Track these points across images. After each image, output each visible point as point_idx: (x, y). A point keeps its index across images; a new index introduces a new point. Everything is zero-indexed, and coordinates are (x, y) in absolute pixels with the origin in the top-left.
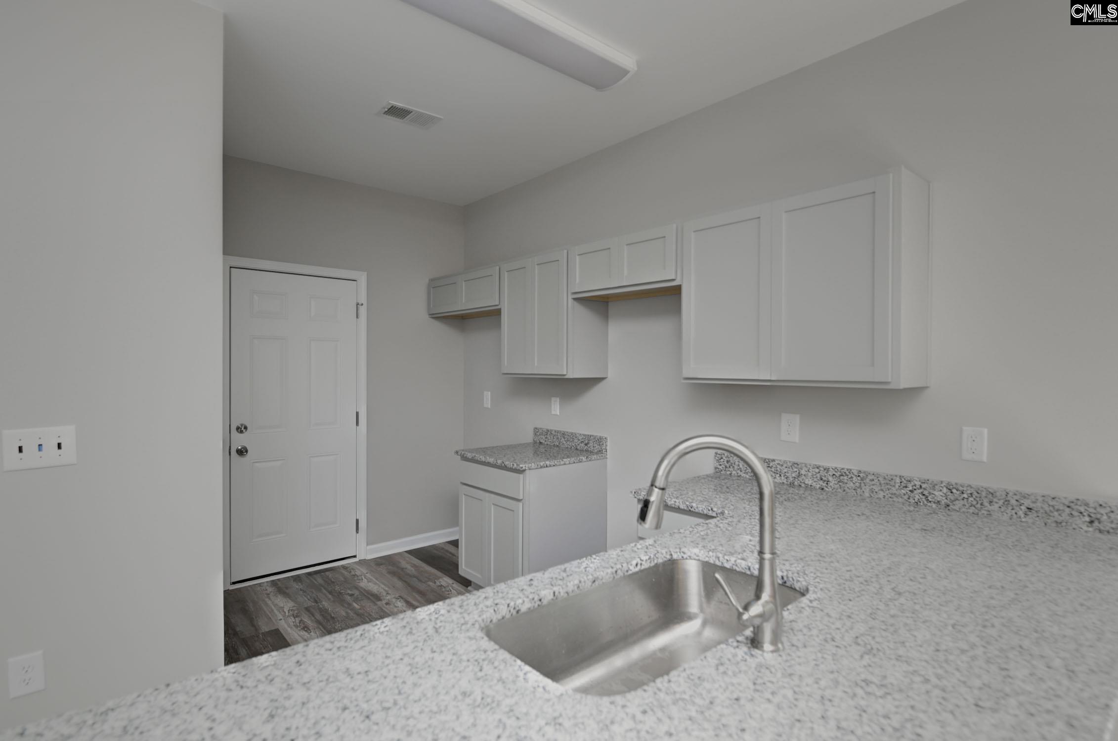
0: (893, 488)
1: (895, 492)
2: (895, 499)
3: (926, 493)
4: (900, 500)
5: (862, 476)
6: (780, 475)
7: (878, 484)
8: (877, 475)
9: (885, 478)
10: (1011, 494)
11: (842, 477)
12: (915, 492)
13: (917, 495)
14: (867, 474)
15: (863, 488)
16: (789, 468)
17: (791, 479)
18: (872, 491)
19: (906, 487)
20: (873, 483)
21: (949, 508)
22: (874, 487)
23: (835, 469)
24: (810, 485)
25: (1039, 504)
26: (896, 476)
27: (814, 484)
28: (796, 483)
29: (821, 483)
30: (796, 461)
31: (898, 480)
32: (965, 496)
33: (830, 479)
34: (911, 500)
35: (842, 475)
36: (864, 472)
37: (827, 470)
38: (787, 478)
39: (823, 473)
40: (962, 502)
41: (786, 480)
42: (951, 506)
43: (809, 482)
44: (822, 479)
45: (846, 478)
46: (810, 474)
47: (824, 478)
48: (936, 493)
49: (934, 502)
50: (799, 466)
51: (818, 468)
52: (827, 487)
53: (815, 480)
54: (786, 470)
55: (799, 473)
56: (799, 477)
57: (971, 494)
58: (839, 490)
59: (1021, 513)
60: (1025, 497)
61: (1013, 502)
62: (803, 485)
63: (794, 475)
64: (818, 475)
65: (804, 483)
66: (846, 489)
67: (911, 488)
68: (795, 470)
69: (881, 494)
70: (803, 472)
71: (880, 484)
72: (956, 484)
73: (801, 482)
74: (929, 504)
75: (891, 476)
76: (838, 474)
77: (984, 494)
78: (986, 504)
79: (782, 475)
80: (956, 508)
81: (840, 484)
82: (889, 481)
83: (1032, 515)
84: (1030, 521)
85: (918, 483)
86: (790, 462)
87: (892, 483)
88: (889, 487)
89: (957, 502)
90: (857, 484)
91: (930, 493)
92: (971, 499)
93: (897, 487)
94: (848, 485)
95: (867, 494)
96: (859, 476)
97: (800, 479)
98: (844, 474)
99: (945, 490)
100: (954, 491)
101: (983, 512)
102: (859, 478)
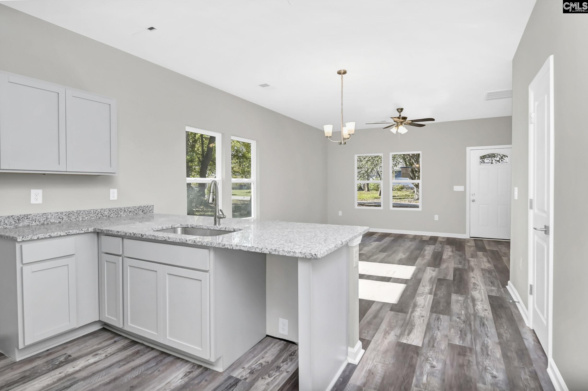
0: (91, 215)
1: (92, 216)
2: (92, 219)
3: (102, 214)
4: (94, 218)
5: (78, 213)
6: (35, 221)
7: (85, 214)
8: (84, 211)
9: (87, 211)
10: (126, 208)
11: (69, 215)
12: (99, 214)
13: (99, 215)
14: (80, 211)
15: (79, 217)
16: (41, 216)
17: (42, 222)
18: (83, 218)
19: (96, 213)
20: (83, 214)
21: (110, 217)
22: (83, 216)
23: (66, 212)
24: (53, 222)
25: (132, 209)
26: (92, 210)
27: (56, 221)
28: (45, 223)
29: (59, 220)
30: (44, 213)
31: (93, 211)
32: (114, 212)
33: (64, 217)
34: (98, 217)
35: (69, 214)
36: (79, 211)
37: (62, 213)
38: (39, 222)
39: (60, 215)
40: (113, 214)
41: (39, 223)
42: (110, 216)
43: (52, 221)
44: (59, 218)
45: (71, 215)
46: (53, 217)
47: (60, 217)
48: (105, 213)
49: (105, 216)
50: (47, 215)
51: (57, 213)
52: (62, 221)
53: (56, 219)
54: (39, 218)
55: (47, 218)
56: (47, 219)
57: (116, 210)
58: (68, 221)
59: (128, 213)
60: (129, 208)
61: (126, 210)
62: (49, 223)
63: (44, 219)
64: (58, 217)
65: (50, 222)
66: (72, 219)
67: (97, 213)
68: (45, 217)
69: (86, 218)
70: (49, 217)
71: (86, 214)
72: (111, 208)
73: (48, 222)
74: (104, 217)
75: (90, 210)
76: (67, 214)
77: (119, 210)
78: (120, 213)
79: (37, 221)
80: (112, 216)
81: (69, 218)
82: (89, 212)
83: (131, 213)
84: (130, 215)
85: (99, 211)
86: (41, 214)
87: (91, 212)
88: (89, 214)
89: (112, 214)
90: (77, 217)
91: (103, 213)
92: (116, 212)
93: (92, 214)
94: (72, 218)
95: (81, 220)
96: (77, 213)
97: (48, 220)
98: (70, 214)
99: (108, 211)
100: (111, 211)
101: (119, 215)
102: (77, 214)
